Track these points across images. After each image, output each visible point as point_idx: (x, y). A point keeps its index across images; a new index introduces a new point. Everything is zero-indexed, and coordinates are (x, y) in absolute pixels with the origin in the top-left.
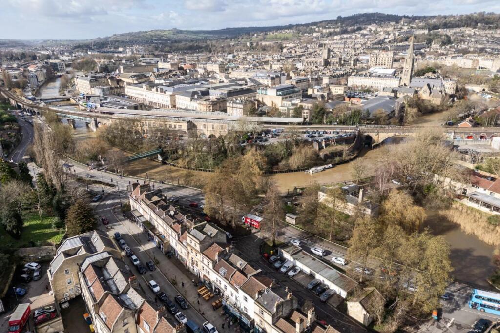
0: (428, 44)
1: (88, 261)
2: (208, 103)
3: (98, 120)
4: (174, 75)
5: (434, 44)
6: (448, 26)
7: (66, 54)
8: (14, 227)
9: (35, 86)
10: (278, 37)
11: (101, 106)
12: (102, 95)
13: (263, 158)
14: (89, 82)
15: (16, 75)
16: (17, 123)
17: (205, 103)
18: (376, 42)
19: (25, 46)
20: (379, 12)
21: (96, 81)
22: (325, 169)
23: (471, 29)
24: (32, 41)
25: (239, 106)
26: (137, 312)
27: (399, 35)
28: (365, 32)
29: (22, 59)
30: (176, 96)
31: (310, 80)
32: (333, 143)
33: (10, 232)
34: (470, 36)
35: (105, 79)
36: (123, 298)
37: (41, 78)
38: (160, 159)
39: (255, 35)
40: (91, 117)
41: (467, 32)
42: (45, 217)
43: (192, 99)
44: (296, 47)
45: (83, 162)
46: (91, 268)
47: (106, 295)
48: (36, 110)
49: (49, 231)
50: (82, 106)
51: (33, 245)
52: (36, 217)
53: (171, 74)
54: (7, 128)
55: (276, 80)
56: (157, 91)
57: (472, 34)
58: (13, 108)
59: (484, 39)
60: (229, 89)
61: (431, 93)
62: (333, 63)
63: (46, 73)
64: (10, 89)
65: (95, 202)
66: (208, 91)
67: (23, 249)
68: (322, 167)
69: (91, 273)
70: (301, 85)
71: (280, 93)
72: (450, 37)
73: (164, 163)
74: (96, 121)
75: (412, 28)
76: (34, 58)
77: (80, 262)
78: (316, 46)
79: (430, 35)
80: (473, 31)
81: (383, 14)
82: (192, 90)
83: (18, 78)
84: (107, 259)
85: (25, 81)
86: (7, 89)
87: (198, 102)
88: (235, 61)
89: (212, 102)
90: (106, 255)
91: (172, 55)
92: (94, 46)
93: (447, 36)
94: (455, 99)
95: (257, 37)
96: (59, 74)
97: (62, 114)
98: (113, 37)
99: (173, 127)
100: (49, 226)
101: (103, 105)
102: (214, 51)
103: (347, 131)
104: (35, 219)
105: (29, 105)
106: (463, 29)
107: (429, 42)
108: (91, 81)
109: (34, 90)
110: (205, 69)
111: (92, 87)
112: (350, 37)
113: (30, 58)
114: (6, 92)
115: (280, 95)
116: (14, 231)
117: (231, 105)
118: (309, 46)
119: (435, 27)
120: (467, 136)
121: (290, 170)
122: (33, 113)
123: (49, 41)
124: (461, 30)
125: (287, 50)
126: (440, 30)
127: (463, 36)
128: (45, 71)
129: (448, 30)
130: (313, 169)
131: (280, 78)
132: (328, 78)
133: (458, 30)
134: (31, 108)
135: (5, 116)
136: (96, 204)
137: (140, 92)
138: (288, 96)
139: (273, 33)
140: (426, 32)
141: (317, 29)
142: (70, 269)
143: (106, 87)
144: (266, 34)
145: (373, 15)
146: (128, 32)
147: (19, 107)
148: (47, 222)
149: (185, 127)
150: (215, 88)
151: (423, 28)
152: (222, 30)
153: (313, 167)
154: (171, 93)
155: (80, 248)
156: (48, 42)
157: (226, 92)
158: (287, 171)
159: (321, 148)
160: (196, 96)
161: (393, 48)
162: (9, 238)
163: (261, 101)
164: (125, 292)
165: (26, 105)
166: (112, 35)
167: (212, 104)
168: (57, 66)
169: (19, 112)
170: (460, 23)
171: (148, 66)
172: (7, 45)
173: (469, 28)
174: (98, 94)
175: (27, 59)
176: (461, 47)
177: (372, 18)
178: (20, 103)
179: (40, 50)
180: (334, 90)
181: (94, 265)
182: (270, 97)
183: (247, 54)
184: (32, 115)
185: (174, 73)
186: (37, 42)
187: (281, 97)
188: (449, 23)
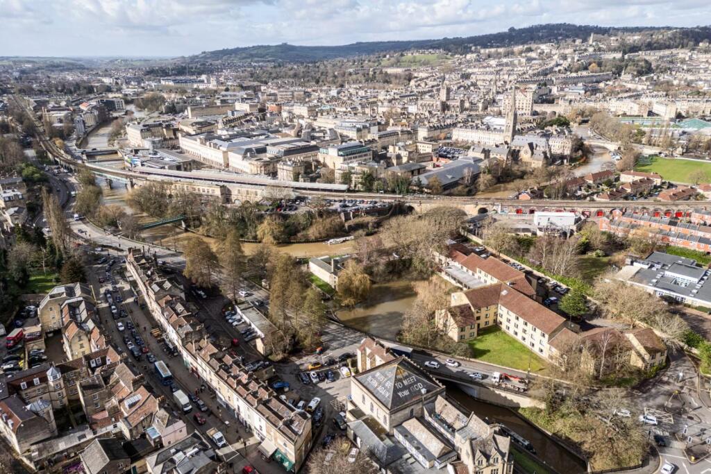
0: (616, 74)
1: (67, 302)
2: (259, 163)
3: (134, 181)
4: (247, 121)
5: (625, 74)
6: (653, 47)
7: (132, 83)
8: (20, 279)
9: (82, 134)
10: (417, 59)
11: (142, 165)
12: (151, 148)
13: (279, 228)
14: (139, 132)
15: (62, 118)
16: (49, 182)
17: (255, 163)
18: (539, 72)
19: (84, 69)
20: (567, 23)
21: (148, 130)
22: (344, 241)
23: (687, 51)
24: (96, 60)
25: (288, 168)
26: (90, 333)
27: (578, 60)
28: (533, 55)
29: (75, 91)
30: (229, 153)
31: (400, 133)
32: (363, 214)
33: (17, 283)
34: (683, 61)
35: (160, 128)
36: (83, 325)
37: (91, 122)
38: (184, 225)
39: (388, 56)
40: (127, 176)
41: (681, 56)
42: (49, 274)
43: (245, 157)
44: (427, 78)
45: (102, 227)
46: (67, 307)
47: (71, 322)
48: (72, 167)
49: (49, 284)
50: (127, 161)
51: (34, 292)
52: (42, 273)
53: (243, 121)
54: (37, 189)
55: (363, 131)
56: (210, 146)
57: (687, 59)
58: (50, 163)
59: (702, 66)
60: (288, 146)
61: (533, 153)
62: (453, 106)
63: (99, 115)
64: (51, 138)
65: (99, 264)
66: (266, 148)
67: (25, 295)
68: (344, 239)
69: (66, 310)
70: (383, 140)
71: (341, 153)
72: (651, 64)
73: (186, 230)
74: (132, 182)
75: (600, 49)
76: (90, 90)
77: (61, 303)
78: (456, 75)
79: (622, 60)
80: (690, 54)
81: (574, 26)
82: (245, 147)
83: (64, 121)
84: (81, 302)
85: (70, 127)
86: (48, 138)
87: (250, 162)
88: (339, 99)
89: (264, 162)
90: (81, 299)
91: (265, 88)
92: (172, 70)
93: (646, 61)
94: (565, 161)
95: (389, 60)
96: (115, 115)
97: (99, 173)
98: (200, 56)
99: (206, 191)
100: (51, 281)
101: (145, 163)
102: (323, 81)
103: (385, 200)
104: (40, 275)
105: (66, 161)
106: (674, 51)
107: (618, 71)
108: (142, 130)
109: (79, 138)
110: (290, 112)
111: (144, 138)
112: (511, 62)
113: (85, 91)
114: (46, 143)
115: (341, 155)
116: (21, 282)
117: (281, 167)
118: (447, 76)
119: (634, 49)
120: (515, 209)
121: (308, 241)
122: (70, 170)
123: (117, 60)
124: (672, 53)
125: (416, 82)
126: (640, 52)
127: (672, 62)
128: (96, 113)
129: (652, 53)
130: (332, 240)
131: (370, 129)
132: (426, 130)
133: (667, 52)
134: (67, 165)
135: (36, 175)
136: (100, 266)
137: (194, 146)
138: (352, 156)
139: (412, 54)
140: (618, 55)
141: (473, 48)
142: (53, 308)
143: (157, 139)
144: (402, 55)
145: (559, 26)
146: (221, 49)
147: (56, 163)
148: (49, 278)
149: (218, 192)
150: (274, 145)
151: (615, 50)
152: (351, 45)
153: (333, 238)
154: (225, 149)
155: (63, 293)
156: (116, 62)
157: (283, 150)
158: (304, 242)
159: (347, 219)
160: (248, 154)
161: (560, 81)
162: (17, 287)
163: (322, 162)
164: (85, 321)
165: (63, 160)
166: (200, 53)
167: (264, 165)
168: (114, 105)
169: (55, 169)
170: (672, 42)
171: (222, 107)
172: (61, 68)
173: (683, 51)
174: (147, 147)
175: (81, 92)
176: (664, 78)
177: (556, 32)
178: (57, 157)
179: (102, 76)
180: (422, 148)
181: (69, 305)
182: (332, 157)
183: (360, 88)
184: (69, 172)
185: (248, 118)
186: (102, 61)
187: (342, 158)
188: (655, 43)
